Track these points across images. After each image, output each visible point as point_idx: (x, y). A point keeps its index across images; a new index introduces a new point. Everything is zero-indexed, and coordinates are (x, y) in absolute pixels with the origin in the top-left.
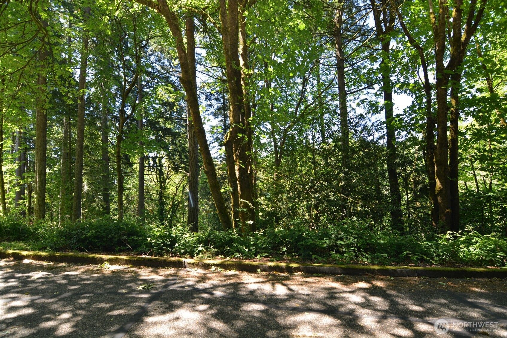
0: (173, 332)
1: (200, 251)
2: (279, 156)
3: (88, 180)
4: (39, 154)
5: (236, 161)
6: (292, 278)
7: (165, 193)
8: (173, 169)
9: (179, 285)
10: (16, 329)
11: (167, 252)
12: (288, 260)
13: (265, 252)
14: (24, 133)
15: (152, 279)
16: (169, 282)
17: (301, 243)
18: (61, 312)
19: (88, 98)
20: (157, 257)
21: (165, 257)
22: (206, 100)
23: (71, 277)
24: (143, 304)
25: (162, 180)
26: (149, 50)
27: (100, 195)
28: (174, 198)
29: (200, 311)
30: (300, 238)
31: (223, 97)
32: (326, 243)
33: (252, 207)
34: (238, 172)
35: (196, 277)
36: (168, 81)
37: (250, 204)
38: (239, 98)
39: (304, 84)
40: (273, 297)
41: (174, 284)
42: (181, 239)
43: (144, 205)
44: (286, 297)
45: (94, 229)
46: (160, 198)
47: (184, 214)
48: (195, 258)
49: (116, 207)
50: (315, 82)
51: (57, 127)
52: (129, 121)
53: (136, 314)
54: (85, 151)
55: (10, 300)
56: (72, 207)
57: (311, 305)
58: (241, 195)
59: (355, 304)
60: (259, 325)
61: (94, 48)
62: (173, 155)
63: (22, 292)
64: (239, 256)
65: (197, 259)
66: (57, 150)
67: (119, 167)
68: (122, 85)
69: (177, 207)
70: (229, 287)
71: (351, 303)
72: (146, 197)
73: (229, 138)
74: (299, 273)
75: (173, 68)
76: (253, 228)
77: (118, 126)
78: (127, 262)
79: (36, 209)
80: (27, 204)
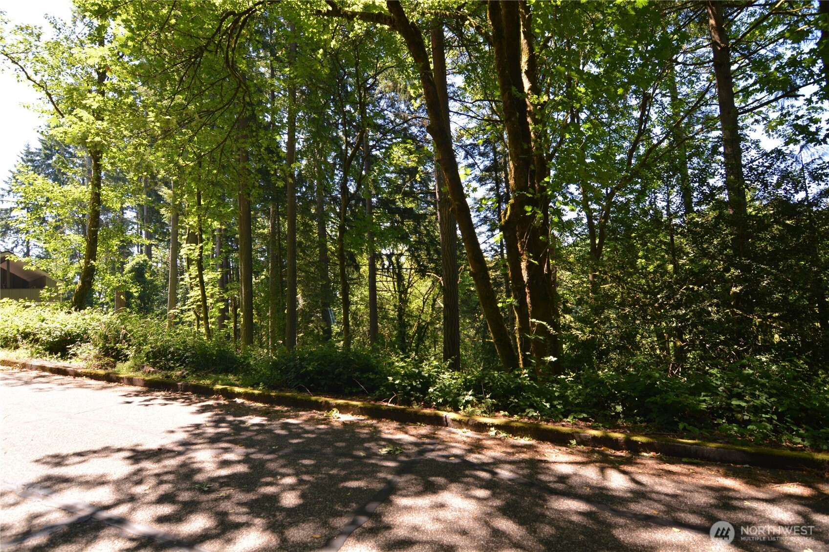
0: (438, 526)
1: (468, 402)
2: (597, 241)
3: (303, 290)
4: (243, 256)
5: (522, 254)
6: (638, 461)
7: (407, 310)
8: (418, 272)
9: (440, 453)
10: (231, 491)
11: (418, 400)
12: (627, 427)
13: (582, 412)
14: (225, 230)
15: (399, 440)
16: (425, 446)
17: (653, 399)
18: (284, 475)
19: (300, 174)
20: (403, 407)
21: (416, 407)
22: (466, 157)
23: (292, 427)
24: (390, 477)
25: (402, 289)
26: (377, 91)
27: (317, 312)
28: (420, 316)
29: (478, 499)
30: (650, 390)
31: (494, 149)
32: (705, 402)
33: (552, 331)
34: (526, 272)
35: (465, 443)
36: (406, 136)
37: (549, 327)
38: (526, 147)
39: (643, 108)
40: (604, 492)
41: (433, 450)
42: (437, 380)
43: (377, 327)
44: (629, 495)
45: (317, 361)
46: (400, 316)
47: (435, 342)
48: (462, 412)
49: (339, 330)
50: (667, 100)
51: (263, 218)
52: (353, 202)
53: (382, 491)
54: (298, 250)
55: (221, 451)
56: (284, 329)
57: (682, 515)
58: (532, 312)
59: (780, 524)
60: (581, 537)
61: (304, 100)
62: (417, 249)
63: (235, 442)
64: (535, 414)
65: (464, 414)
66: (264, 251)
67: (342, 270)
68: (341, 149)
69: (425, 331)
70: (523, 465)
71: (772, 522)
72: (380, 315)
73: (510, 216)
74: (652, 454)
75: (412, 113)
76: (557, 368)
77: (338, 211)
78: (362, 411)
79: (242, 333)
80: (232, 325)
